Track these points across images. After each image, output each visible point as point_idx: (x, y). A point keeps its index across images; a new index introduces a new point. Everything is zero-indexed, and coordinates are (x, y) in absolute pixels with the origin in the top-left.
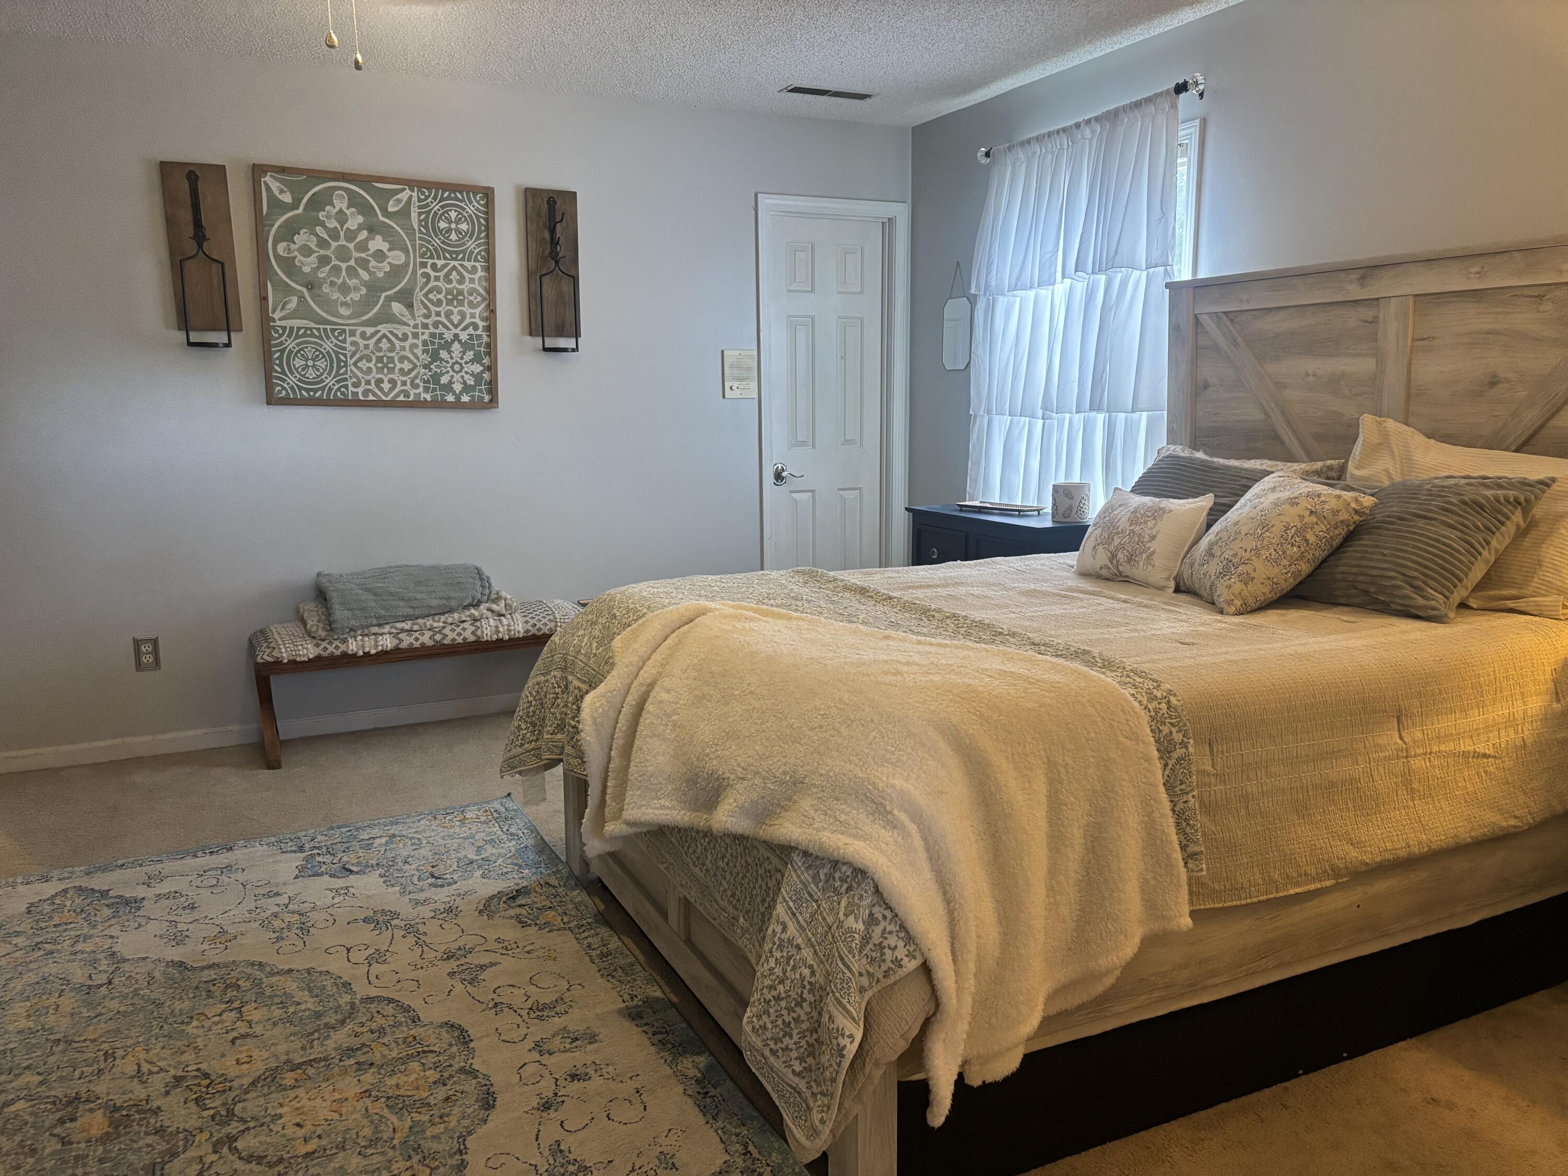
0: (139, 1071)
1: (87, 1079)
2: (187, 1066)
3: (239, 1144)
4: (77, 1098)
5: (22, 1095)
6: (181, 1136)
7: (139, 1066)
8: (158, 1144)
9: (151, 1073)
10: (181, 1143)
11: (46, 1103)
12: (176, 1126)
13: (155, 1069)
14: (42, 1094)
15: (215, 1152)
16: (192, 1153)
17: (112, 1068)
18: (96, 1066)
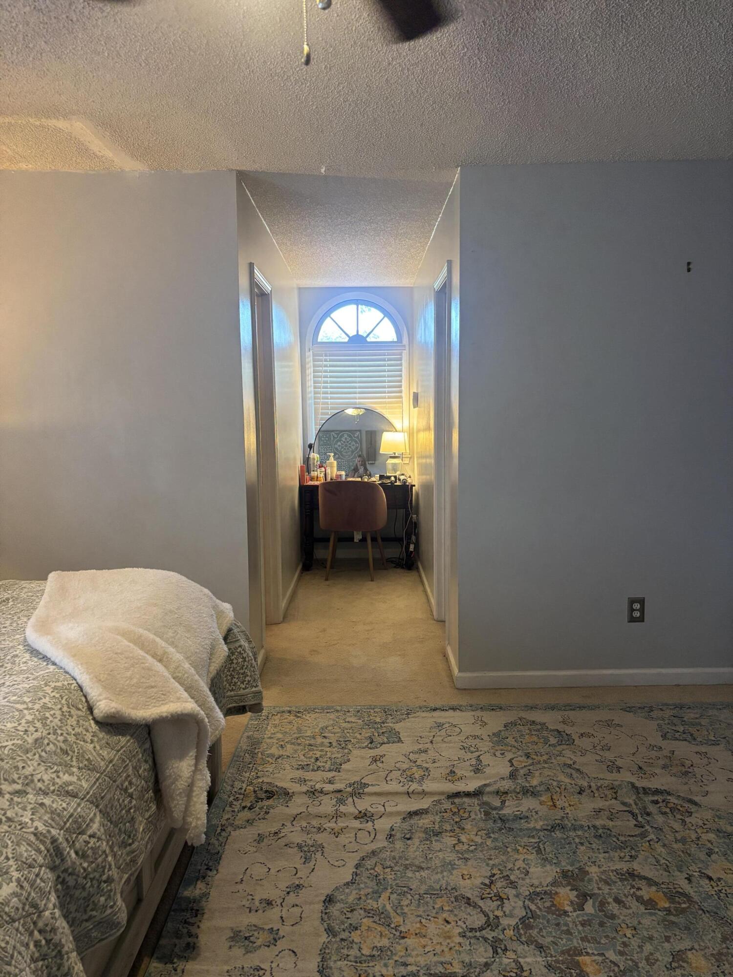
3: (484, 918)
15: (497, 917)
16: (512, 922)
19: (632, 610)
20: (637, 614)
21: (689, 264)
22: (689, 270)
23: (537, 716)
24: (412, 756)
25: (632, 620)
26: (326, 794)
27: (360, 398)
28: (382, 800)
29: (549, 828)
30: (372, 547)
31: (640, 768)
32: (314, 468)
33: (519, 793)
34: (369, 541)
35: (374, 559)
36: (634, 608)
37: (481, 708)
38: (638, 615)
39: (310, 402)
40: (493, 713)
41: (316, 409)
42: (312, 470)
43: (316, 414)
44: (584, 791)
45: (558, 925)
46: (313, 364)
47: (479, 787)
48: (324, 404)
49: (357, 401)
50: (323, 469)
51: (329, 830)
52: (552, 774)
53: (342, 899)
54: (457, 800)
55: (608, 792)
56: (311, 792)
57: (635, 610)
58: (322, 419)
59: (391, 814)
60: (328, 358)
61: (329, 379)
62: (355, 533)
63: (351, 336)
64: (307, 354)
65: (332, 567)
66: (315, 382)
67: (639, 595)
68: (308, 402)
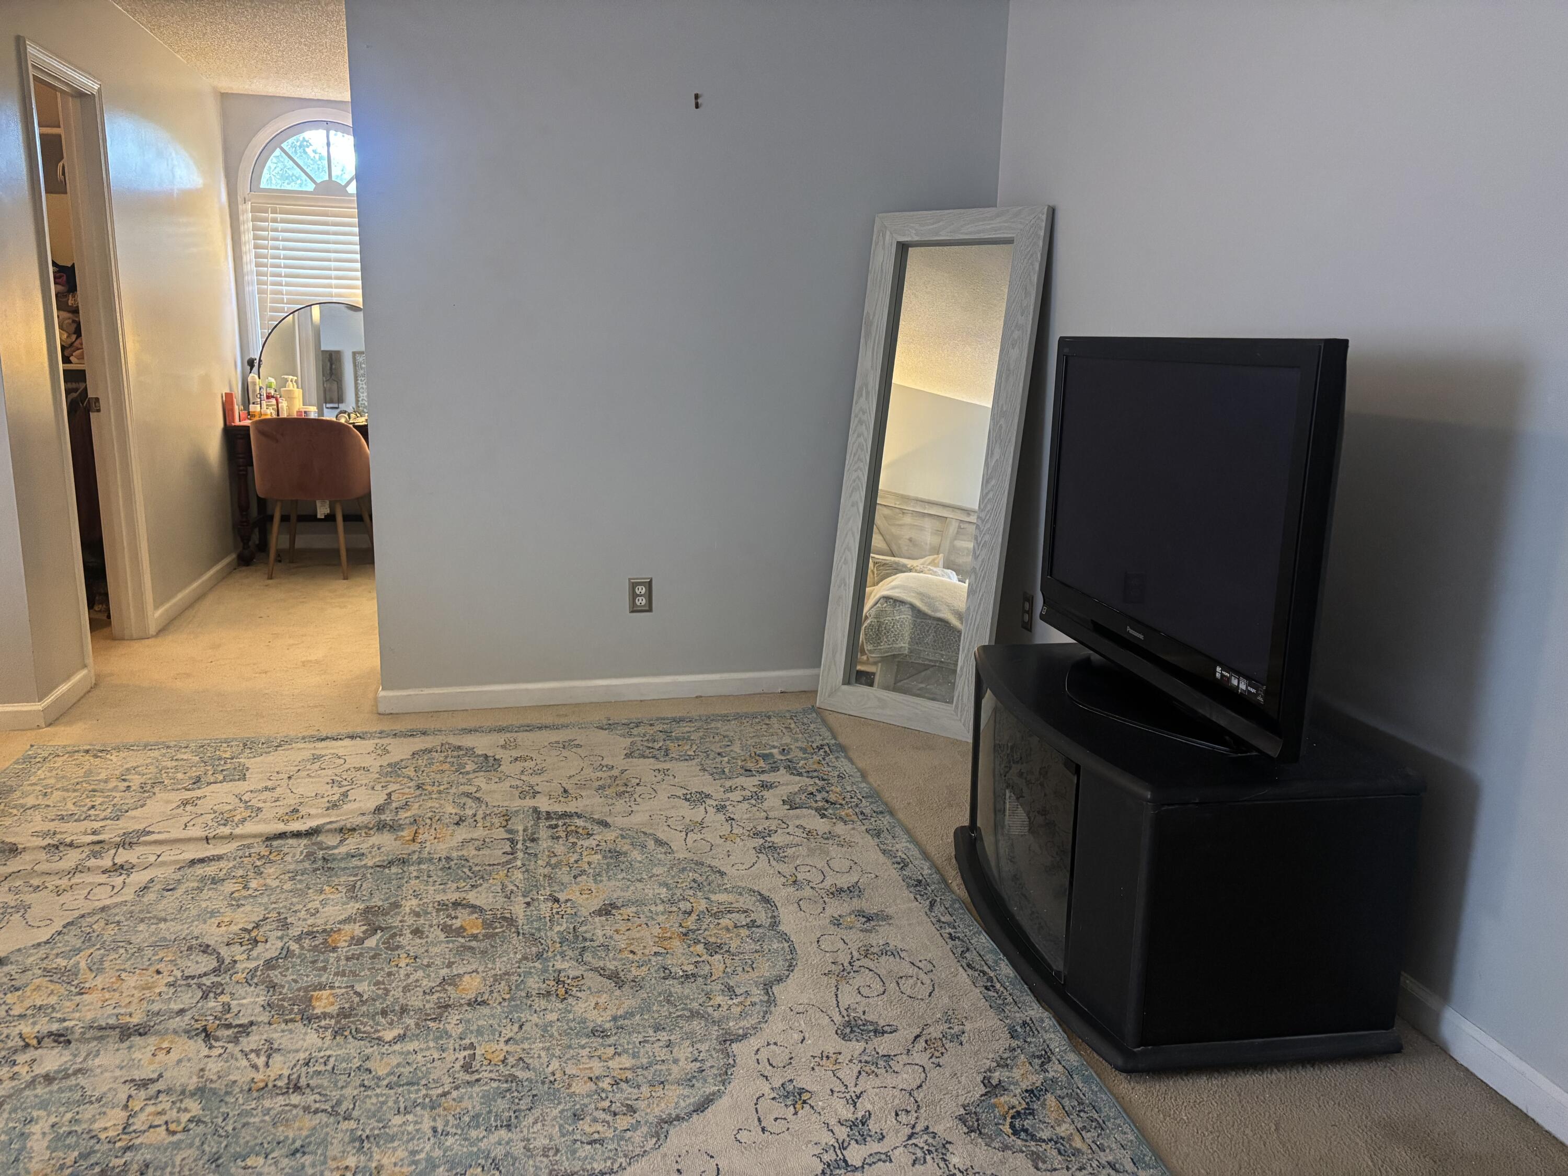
0: (269, 1057)
1: (322, 1054)
2: (220, 1055)
3: (215, 964)
4: (335, 1034)
5: (387, 1046)
6: (255, 980)
7: (267, 1065)
8: (276, 976)
9: (257, 1052)
10: (259, 973)
11: (364, 1032)
12: (257, 990)
13: (252, 1056)
14: (368, 1045)
15: (235, 962)
16: (252, 965)
17: (295, 1065)
18: (311, 1070)
19: (634, 596)
20: (641, 601)
21: (697, 97)
22: (697, 106)
23: (468, 741)
24: (245, 798)
25: (634, 609)
26: (77, 847)
27: (337, 287)
28: (158, 850)
29: (385, 864)
30: (345, 532)
31: (565, 791)
32: (254, 398)
33: (372, 829)
34: (339, 518)
35: (347, 550)
36: (638, 592)
37: (395, 735)
38: (644, 602)
39: (252, 289)
40: (411, 739)
41: (262, 302)
42: (251, 401)
43: (262, 309)
44: (463, 821)
45: (314, 962)
46: (253, 225)
47: (318, 826)
48: (276, 294)
49: (335, 291)
50: (274, 401)
51: (51, 888)
52: (437, 805)
53: (17, 961)
54: (275, 843)
55: (496, 821)
56: (54, 846)
57: (639, 596)
58: (272, 319)
59: (164, 864)
60: (279, 216)
61: (283, 252)
62: (318, 504)
63: (318, 181)
64: (240, 207)
65: (279, 559)
66: (257, 256)
67: (645, 576)
68: (247, 289)
